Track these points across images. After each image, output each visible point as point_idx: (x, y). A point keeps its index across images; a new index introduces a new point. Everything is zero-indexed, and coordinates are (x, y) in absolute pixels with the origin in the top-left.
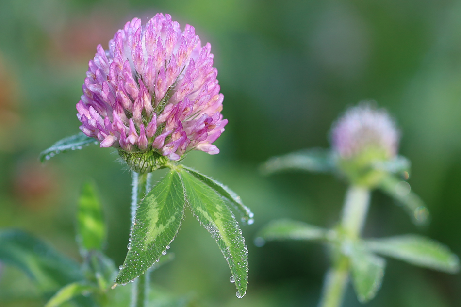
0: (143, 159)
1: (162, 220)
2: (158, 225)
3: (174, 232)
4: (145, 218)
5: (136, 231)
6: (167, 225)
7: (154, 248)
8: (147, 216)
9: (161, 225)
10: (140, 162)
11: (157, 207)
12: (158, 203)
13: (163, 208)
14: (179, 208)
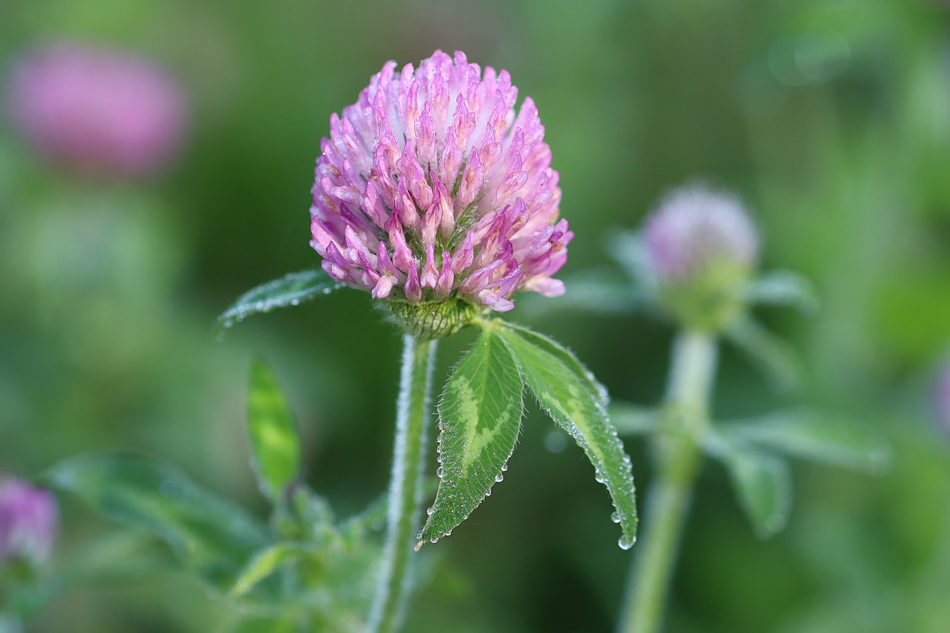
0: (439, 315)
1: (486, 420)
2: (479, 430)
3: (510, 440)
4: (457, 419)
5: (446, 443)
6: (497, 428)
7: (480, 472)
8: (460, 415)
9: (486, 431)
10: (434, 319)
11: (473, 399)
12: (474, 390)
13: (484, 400)
14: (514, 396)
